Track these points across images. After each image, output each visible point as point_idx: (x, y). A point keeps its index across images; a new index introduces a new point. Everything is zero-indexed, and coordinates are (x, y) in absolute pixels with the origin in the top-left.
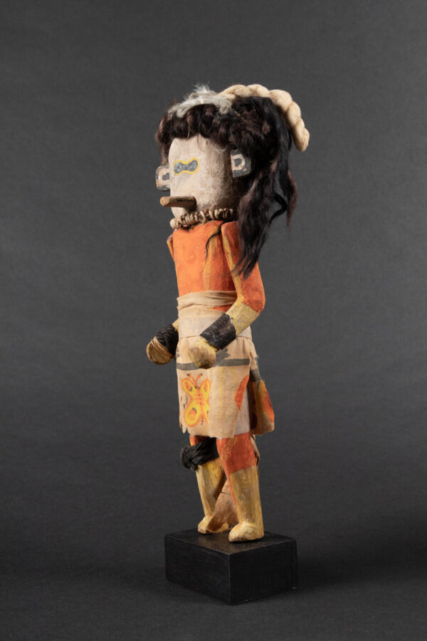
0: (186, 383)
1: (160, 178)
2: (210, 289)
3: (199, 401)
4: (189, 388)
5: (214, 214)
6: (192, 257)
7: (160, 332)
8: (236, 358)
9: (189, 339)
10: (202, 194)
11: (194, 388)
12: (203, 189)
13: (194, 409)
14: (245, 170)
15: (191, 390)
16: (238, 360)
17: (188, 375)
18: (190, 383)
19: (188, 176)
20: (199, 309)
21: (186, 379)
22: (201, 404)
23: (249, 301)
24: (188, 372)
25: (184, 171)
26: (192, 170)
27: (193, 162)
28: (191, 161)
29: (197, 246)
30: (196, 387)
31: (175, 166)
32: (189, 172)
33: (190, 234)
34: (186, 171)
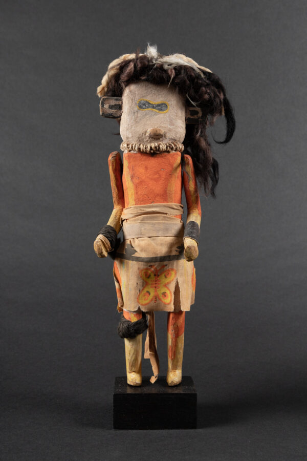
0: (146, 272)
1: (106, 106)
3: (155, 285)
4: (148, 276)
6: (157, 176)
13: (148, 292)
14: (200, 120)
17: (151, 266)
18: (150, 272)
19: (156, 114)
20: (164, 217)
21: (147, 269)
22: (156, 287)
26: (161, 110)
27: (162, 104)
28: (160, 103)
29: (164, 169)
30: (155, 275)
31: (140, 103)
32: (157, 111)
33: (156, 158)
34: (154, 110)
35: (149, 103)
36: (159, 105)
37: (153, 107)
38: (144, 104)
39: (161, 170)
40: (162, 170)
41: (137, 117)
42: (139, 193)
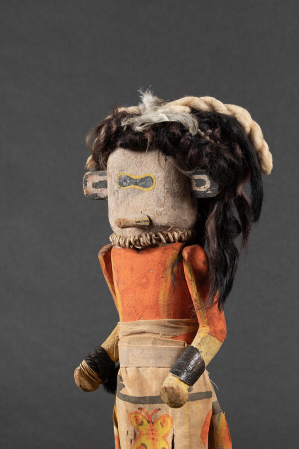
0: (136, 417)
1: (89, 185)
2: (168, 317)
3: (152, 436)
4: (140, 422)
5: (174, 237)
6: (145, 280)
7: (90, 356)
8: (199, 391)
9: (140, 369)
10: (159, 214)
11: (145, 422)
12: (161, 209)
13: (143, 445)
14: (209, 192)
15: (141, 424)
16: (201, 393)
17: (140, 409)
18: (141, 417)
19: (140, 192)
20: (155, 339)
21: (136, 413)
22: (153, 439)
23: (215, 332)
24: (141, 406)
25: (132, 186)
26: (144, 186)
27: (147, 177)
28: (144, 177)
29: (152, 270)
30: (149, 422)
31: (120, 178)
32: (141, 188)
33: (142, 256)
34: (136, 187)
35: (131, 179)
36: (142, 180)
37: (136, 184)
38: (125, 181)
39: (149, 271)
40: (151, 271)
41: (118, 198)
42: (125, 305)
